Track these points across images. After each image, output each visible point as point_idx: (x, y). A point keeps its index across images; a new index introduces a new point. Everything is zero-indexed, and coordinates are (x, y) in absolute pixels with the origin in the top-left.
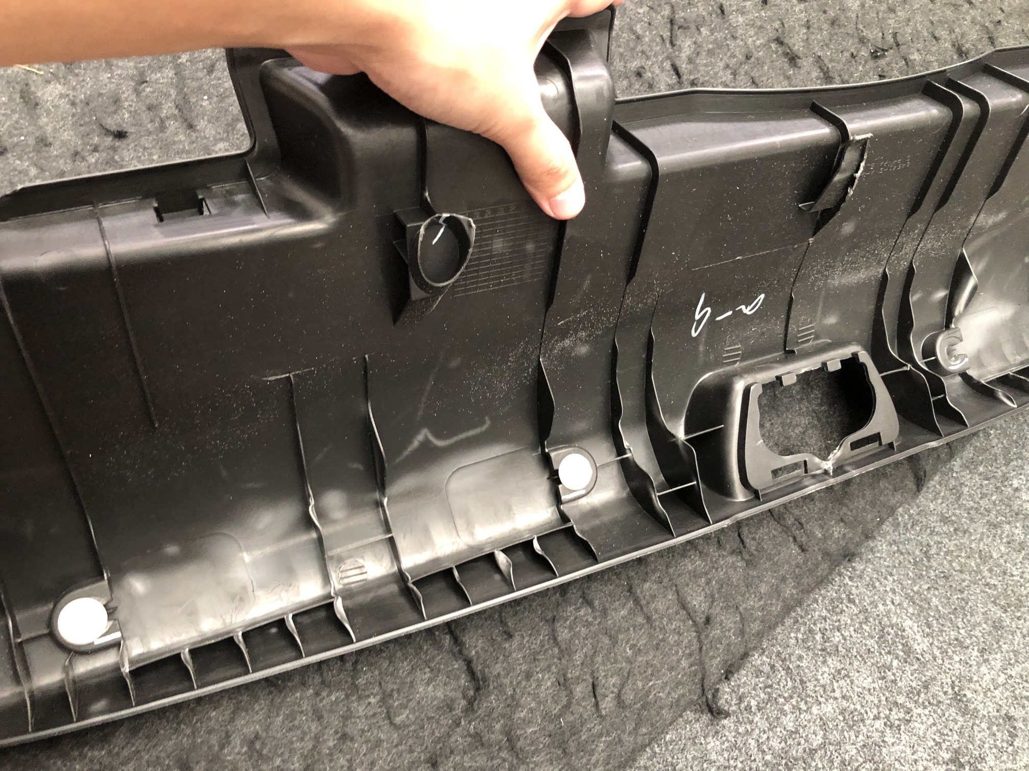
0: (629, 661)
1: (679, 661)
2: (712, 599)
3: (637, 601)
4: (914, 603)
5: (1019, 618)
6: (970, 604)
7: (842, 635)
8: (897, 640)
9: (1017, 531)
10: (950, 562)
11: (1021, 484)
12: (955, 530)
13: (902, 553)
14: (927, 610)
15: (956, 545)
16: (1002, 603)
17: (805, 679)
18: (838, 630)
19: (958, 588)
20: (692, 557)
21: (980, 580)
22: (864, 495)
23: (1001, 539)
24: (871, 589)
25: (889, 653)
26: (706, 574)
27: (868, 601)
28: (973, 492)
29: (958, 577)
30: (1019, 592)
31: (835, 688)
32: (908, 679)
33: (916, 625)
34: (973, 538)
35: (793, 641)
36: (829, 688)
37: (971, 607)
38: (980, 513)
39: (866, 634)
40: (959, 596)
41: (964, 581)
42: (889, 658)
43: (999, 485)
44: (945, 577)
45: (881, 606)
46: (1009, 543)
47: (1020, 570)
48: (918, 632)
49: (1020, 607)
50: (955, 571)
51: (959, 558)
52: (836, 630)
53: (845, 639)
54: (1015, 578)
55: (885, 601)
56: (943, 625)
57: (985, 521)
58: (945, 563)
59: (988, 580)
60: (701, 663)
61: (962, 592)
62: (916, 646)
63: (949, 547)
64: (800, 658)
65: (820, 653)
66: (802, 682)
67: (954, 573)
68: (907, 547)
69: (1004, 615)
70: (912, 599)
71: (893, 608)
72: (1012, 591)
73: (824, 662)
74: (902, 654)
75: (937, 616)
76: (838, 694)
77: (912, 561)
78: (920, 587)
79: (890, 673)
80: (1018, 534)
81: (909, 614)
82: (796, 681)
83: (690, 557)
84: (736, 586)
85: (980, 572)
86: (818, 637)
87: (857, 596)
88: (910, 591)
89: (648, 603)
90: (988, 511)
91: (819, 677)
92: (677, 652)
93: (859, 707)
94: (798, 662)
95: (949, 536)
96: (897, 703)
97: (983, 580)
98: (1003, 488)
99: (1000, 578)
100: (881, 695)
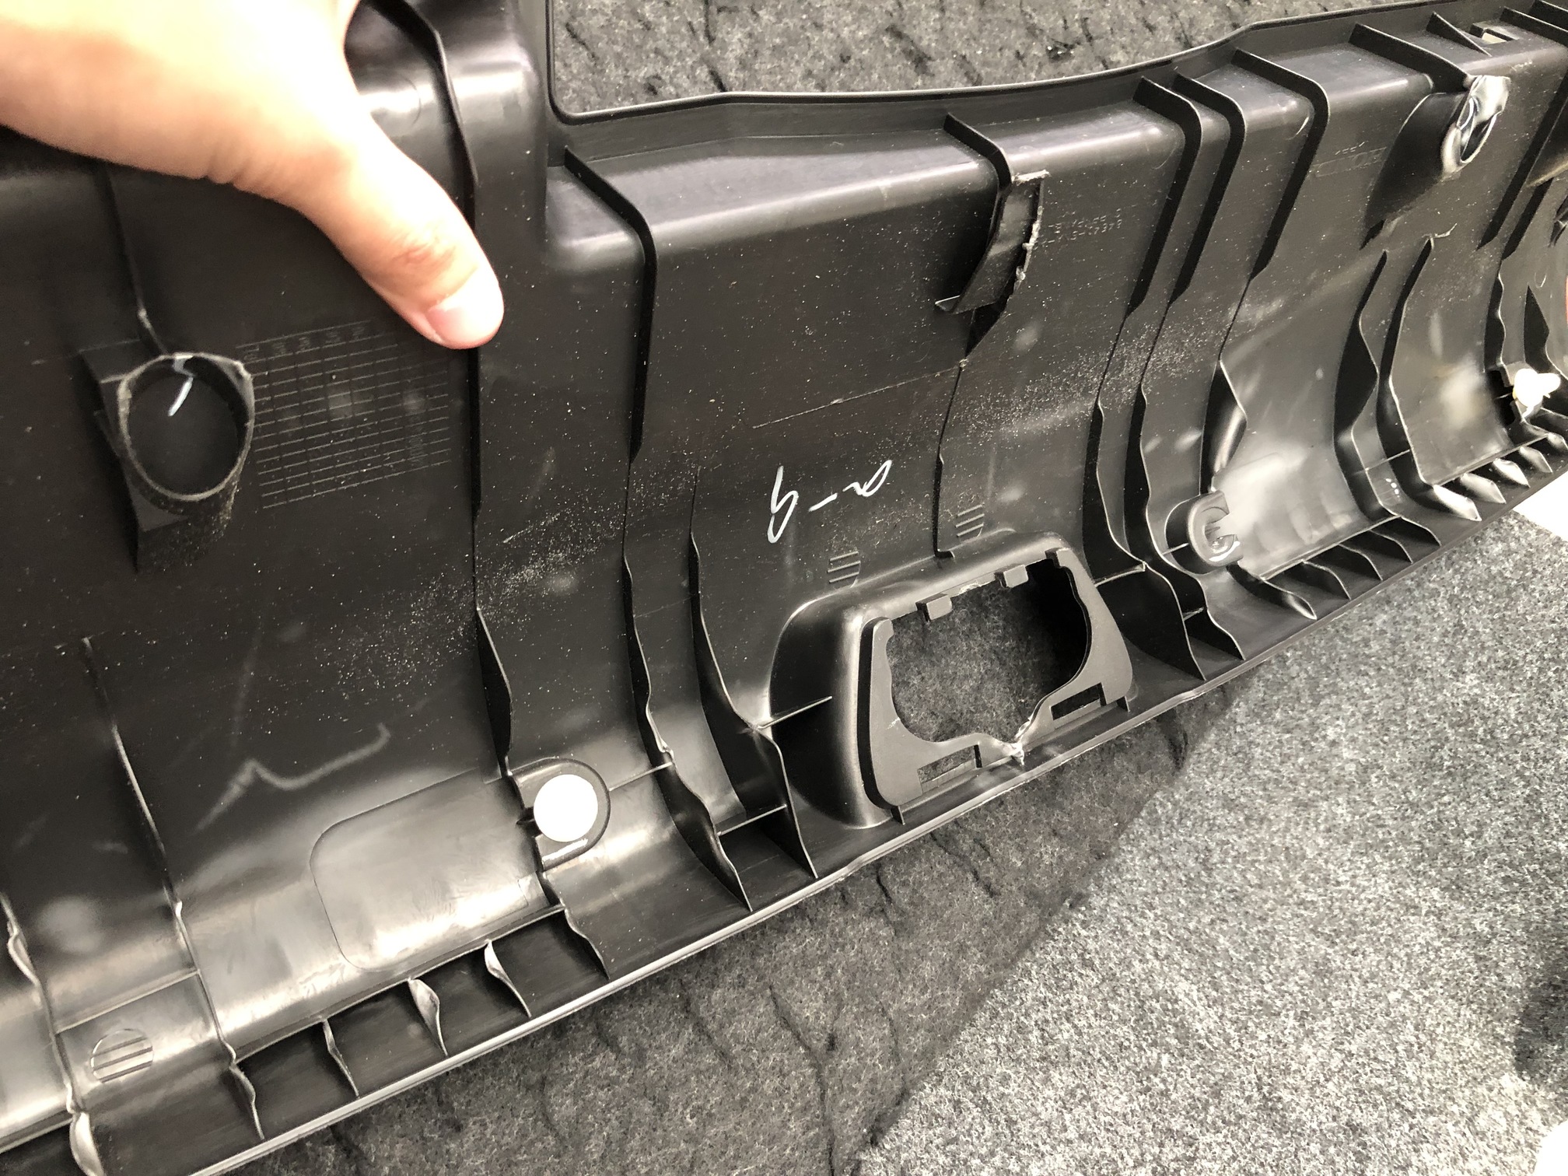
0: (692, 1139)
1: (784, 1124)
2: (836, 1001)
3: (700, 1027)
4: (1190, 950)
5: (1354, 953)
6: (1278, 938)
7: (1075, 1026)
8: (1167, 1019)
9: (1340, 811)
10: (1243, 873)
11: (1340, 734)
12: (1248, 819)
13: (1167, 869)
14: (1211, 959)
15: (1250, 843)
16: (1327, 931)
17: (1014, 1117)
18: (1068, 1020)
19: (1258, 914)
20: (798, 931)
21: (1290, 896)
22: (1088, 785)
23: (1317, 825)
24: (1120, 937)
25: (1154, 1044)
26: (824, 957)
27: (1116, 960)
28: (1268, 754)
29: (1256, 895)
30: (1351, 910)
31: (1068, 1123)
32: (1186, 1085)
33: (1194, 987)
34: (1274, 829)
35: (991, 1052)
36: (1055, 1126)
37: (1279, 944)
38: (1282, 788)
39: (1115, 1018)
40: (1260, 928)
41: (1265, 901)
42: (1154, 1054)
43: (1306, 738)
44: (1236, 899)
45: (1138, 967)
46: (1329, 830)
47: (1350, 873)
48: (1200, 999)
49: (1355, 934)
50: (1251, 886)
51: (1257, 865)
52: (1064, 1020)
53: (1080, 1034)
54: (1342, 887)
55: (1143, 956)
56: (1237, 981)
57: (1290, 799)
58: (1236, 875)
59: (1303, 895)
60: (826, 1121)
61: (1263, 920)
62: (1198, 1026)
63: (1240, 847)
64: (1005, 1080)
65: (1038, 1065)
66: (1010, 1122)
67: (1251, 890)
68: (1175, 856)
69: (1330, 951)
70: (1185, 944)
71: (1157, 963)
72: (1341, 908)
73: (1047, 1080)
74: (1174, 1042)
75: (1228, 967)
76: (1072, 1134)
77: (1183, 878)
78: (1199, 922)
79: (1157, 1080)
80: (1342, 815)
81: (1183, 971)
82: (998, 1123)
83: (794, 931)
84: (878, 974)
85: (1288, 884)
86: (1034, 1037)
87: (1097, 953)
88: (1182, 931)
89: (722, 1026)
90: (1294, 783)
91: (1040, 1109)
92: (781, 1108)
93: (1108, 1150)
94: (1001, 1088)
95: (1238, 830)
96: (1170, 1130)
97: (1295, 896)
98: (1313, 744)
99: (1321, 890)
100: (1145, 1121)
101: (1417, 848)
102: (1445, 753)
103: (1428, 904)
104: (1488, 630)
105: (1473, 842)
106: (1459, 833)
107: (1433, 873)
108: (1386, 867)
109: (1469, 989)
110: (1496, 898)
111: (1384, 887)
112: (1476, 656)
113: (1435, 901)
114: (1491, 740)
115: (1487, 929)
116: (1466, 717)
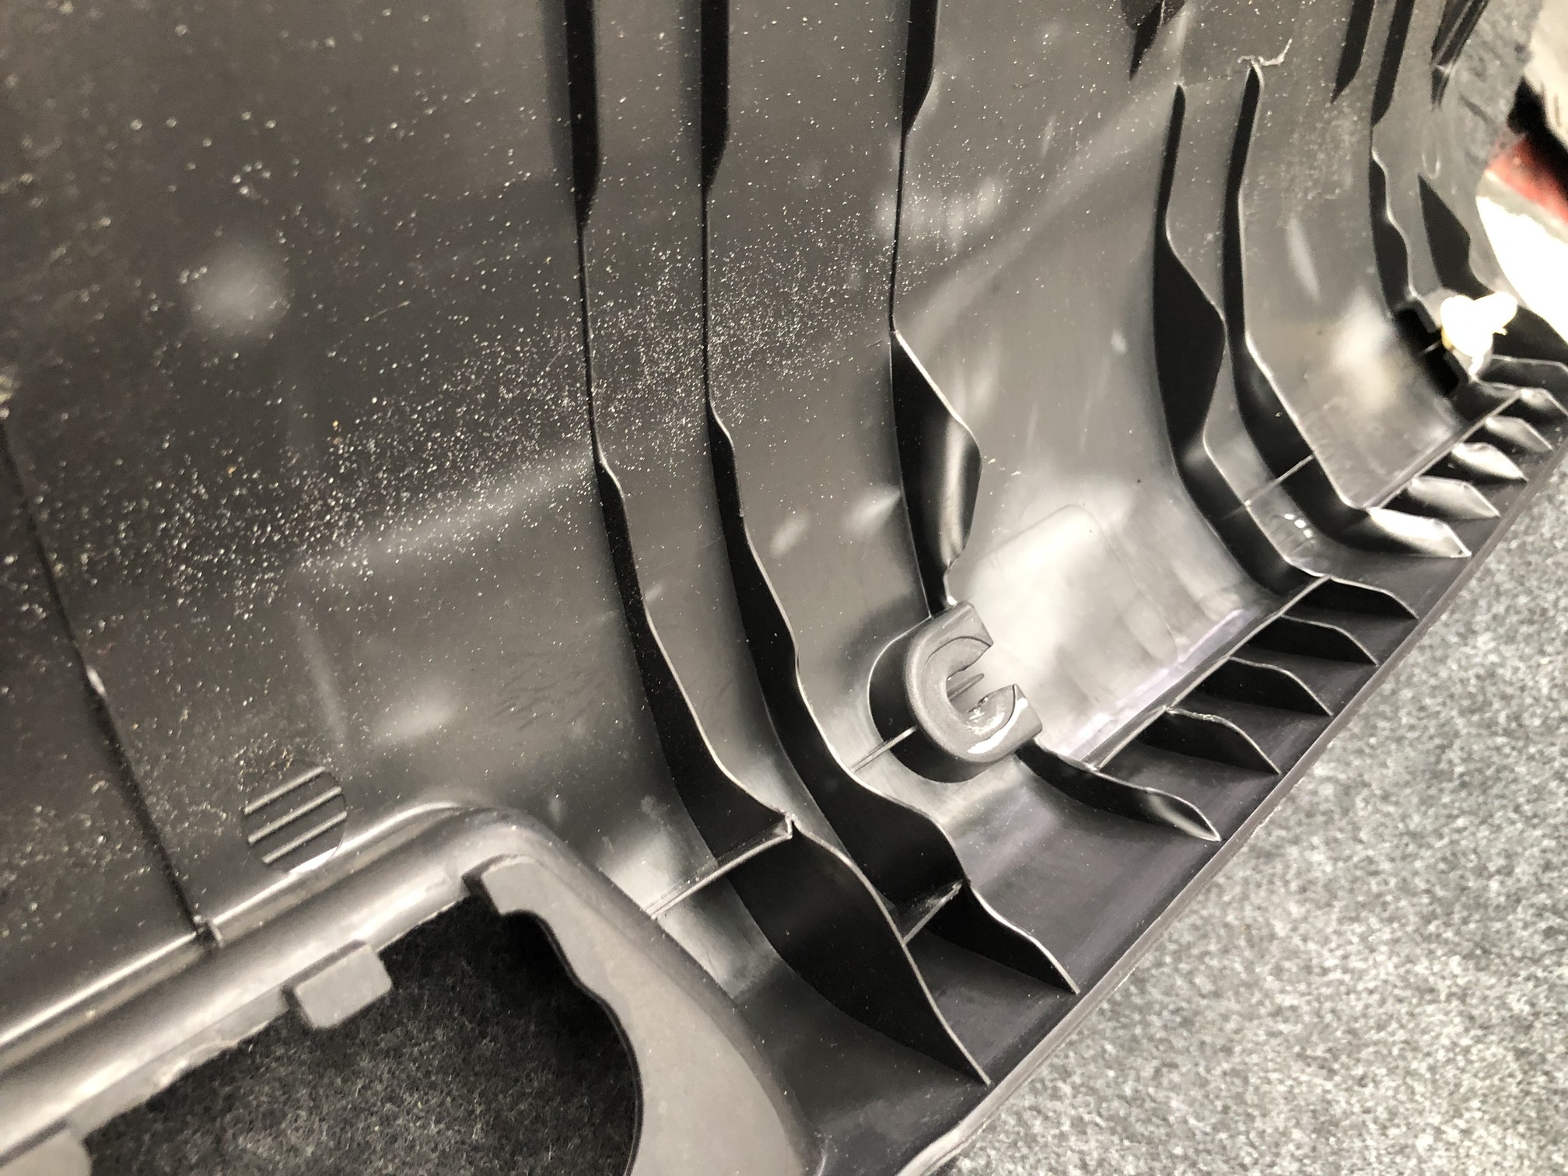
101: (1425, 900)
102: (1454, 754)
103: (1448, 982)
104: (1503, 567)
105: (1502, 883)
106: (1481, 872)
107: (1449, 934)
108: (1386, 935)
109: (1512, 1101)
110: (1536, 961)
111: (1386, 966)
112: (1490, 607)
113: (1456, 976)
114: (1517, 730)
115: (1527, 1009)
116: (1480, 698)
